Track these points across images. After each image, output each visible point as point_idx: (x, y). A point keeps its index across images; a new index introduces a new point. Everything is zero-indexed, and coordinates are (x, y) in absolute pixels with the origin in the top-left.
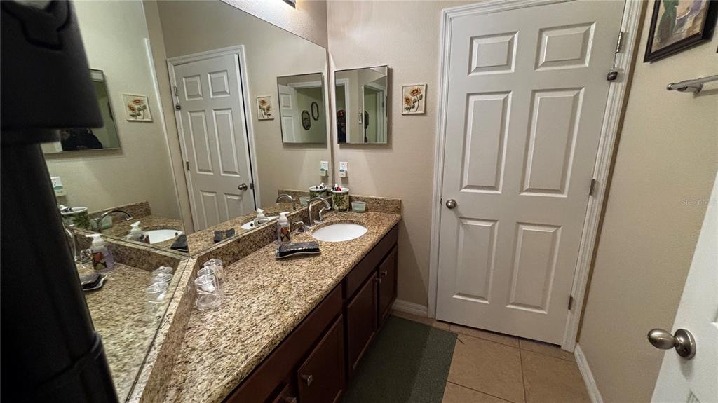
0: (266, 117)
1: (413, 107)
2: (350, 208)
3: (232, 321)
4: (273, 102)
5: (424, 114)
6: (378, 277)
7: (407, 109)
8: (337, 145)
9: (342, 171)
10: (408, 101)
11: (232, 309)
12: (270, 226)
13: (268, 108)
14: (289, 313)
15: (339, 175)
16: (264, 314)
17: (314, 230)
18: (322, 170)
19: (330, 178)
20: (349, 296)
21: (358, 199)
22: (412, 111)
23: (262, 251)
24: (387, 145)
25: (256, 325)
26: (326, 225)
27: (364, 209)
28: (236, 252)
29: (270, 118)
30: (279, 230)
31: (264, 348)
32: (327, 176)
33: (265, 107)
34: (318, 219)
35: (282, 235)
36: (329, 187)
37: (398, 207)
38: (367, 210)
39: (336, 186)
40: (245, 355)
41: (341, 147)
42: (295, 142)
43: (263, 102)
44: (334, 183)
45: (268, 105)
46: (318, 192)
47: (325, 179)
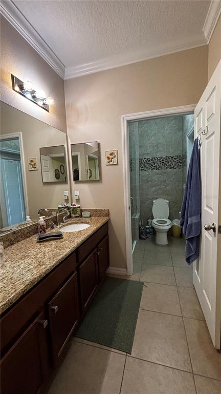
0: (33, 169)
1: (111, 161)
2: (81, 216)
3: (7, 274)
4: (37, 162)
5: (117, 164)
6: (98, 251)
7: (109, 162)
8: (73, 182)
9: (76, 195)
10: (109, 158)
11: (8, 268)
12: (34, 225)
13: (35, 164)
14: (43, 267)
15: (75, 198)
16: (28, 269)
17: (60, 228)
18: (65, 196)
19: (70, 200)
20: (80, 261)
21: (85, 210)
22: (111, 163)
23: (28, 239)
24: (100, 181)
25: (23, 275)
26: (68, 225)
27: (89, 216)
28: (13, 239)
29: (36, 169)
30: (39, 227)
31: (27, 285)
32: (68, 199)
33: (33, 163)
34: (63, 222)
35: (41, 230)
36: (69, 205)
37: (107, 214)
38: (90, 216)
39: (73, 204)
40: (14, 290)
41: (75, 183)
42: (50, 181)
43: (32, 161)
44: (72, 202)
45: (34, 162)
46: (63, 208)
47: (67, 201)
